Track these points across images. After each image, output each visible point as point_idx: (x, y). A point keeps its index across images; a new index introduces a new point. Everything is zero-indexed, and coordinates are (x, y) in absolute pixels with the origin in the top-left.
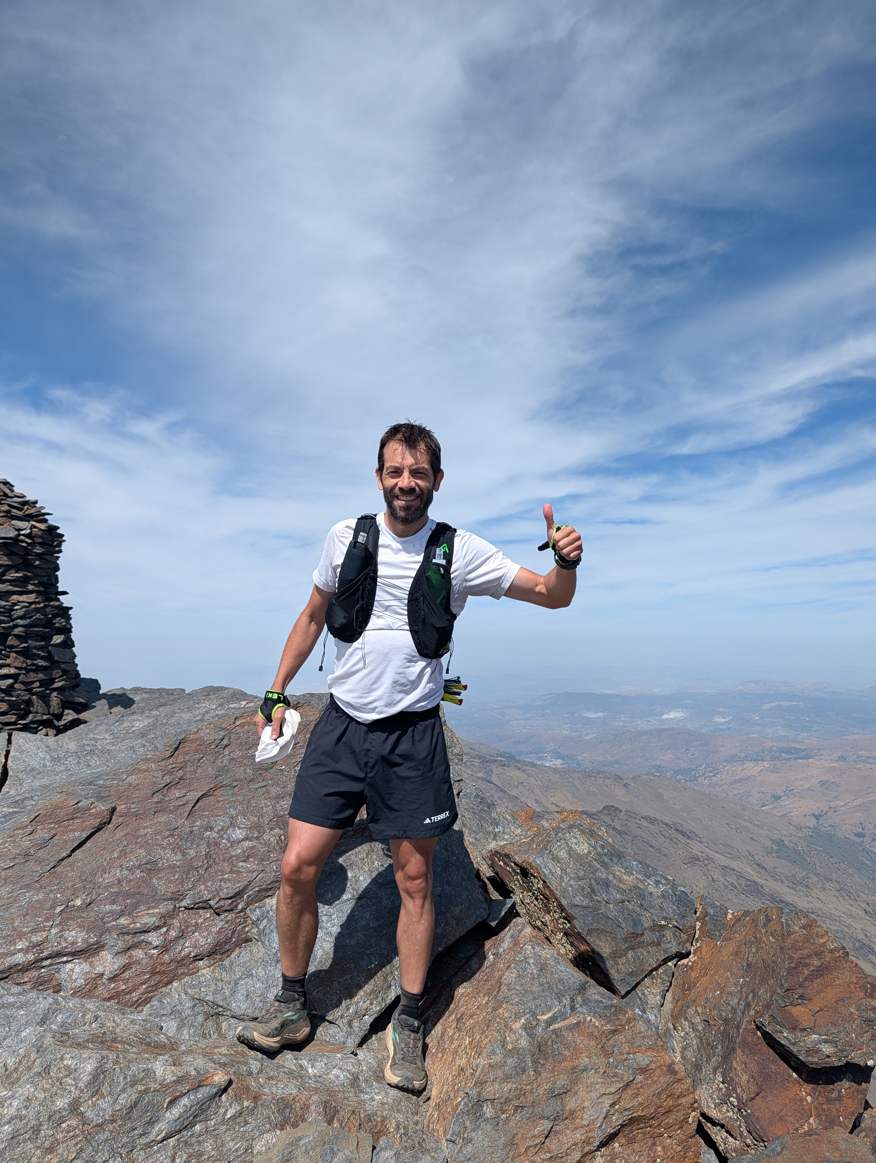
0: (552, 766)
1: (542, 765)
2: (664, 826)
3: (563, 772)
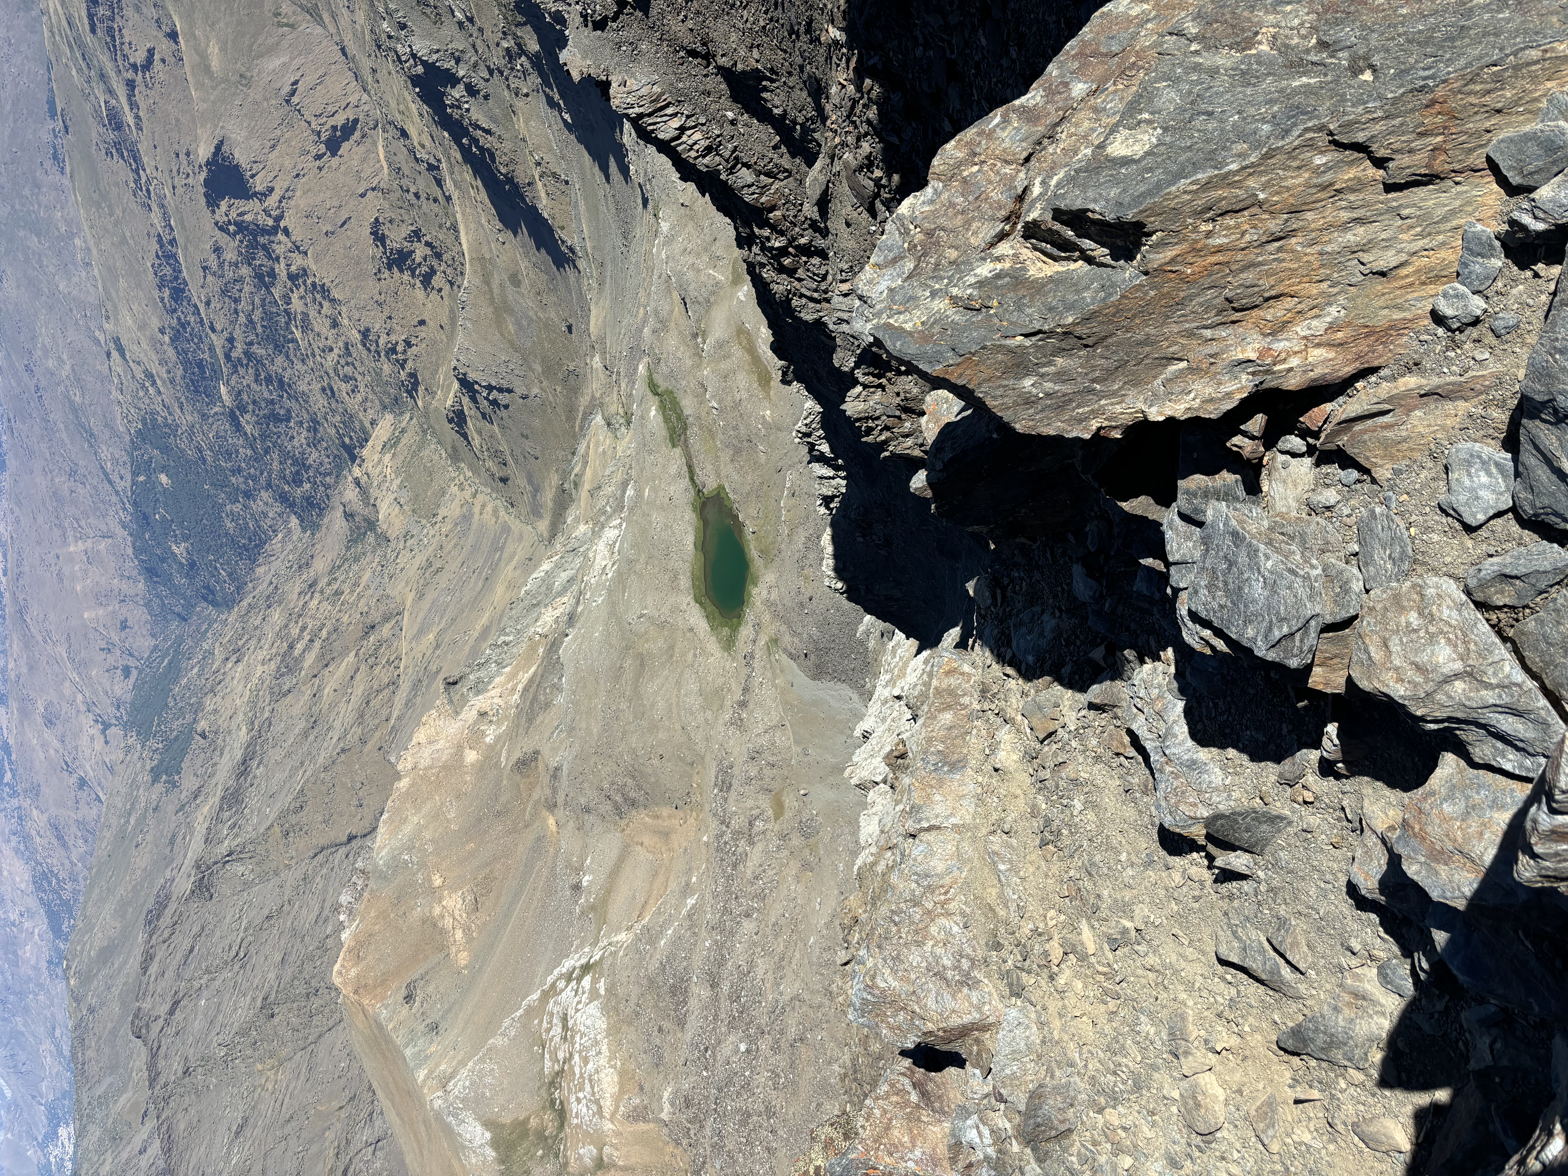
0: (73, 1141)
1: (74, 1160)
2: (154, 936)
3: (81, 1119)
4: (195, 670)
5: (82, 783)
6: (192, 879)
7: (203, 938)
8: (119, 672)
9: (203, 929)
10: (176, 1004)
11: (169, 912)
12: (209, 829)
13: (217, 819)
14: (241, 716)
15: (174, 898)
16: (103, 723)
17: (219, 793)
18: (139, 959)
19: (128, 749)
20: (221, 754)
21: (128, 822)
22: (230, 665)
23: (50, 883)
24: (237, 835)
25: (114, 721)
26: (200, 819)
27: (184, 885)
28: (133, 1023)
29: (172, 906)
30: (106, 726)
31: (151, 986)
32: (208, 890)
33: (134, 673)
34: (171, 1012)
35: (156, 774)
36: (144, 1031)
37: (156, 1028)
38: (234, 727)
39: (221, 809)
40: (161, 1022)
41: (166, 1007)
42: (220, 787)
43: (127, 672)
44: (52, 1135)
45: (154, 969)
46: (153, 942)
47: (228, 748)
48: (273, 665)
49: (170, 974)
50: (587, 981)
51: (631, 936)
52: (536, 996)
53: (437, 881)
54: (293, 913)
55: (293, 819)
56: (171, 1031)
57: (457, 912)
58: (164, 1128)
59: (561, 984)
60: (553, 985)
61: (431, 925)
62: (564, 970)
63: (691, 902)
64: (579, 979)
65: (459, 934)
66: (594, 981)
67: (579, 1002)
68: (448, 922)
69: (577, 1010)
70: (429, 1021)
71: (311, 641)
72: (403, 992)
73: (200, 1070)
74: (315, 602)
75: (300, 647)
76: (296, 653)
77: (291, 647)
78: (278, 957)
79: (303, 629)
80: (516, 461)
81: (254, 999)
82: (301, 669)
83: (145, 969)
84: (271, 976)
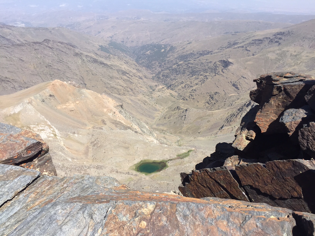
0: (21, 27)
1: (17, 26)
2: (66, 44)
3: (26, 28)
4: (123, 55)
5: (99, 32)
6: (78, 52)
7: (65, 54)
8: (123, 40)
9: (67, 54)
10: (51, 48)
11: (71, 47)
12: (89, 56)
13: (91, 58)
14: (113, 63)
15: (74, 49)
16: (112, 37)
17: (96, 58)
18: (61, 41)
19: (106, 41)
20: (105, 59)
21: (91, 40)
22: (124, 61)
23: (78, 25)
24: (87, 61)
25: (112, 39)
26: (91, 54)
27: (77, 51)
28: (47, 39)
29: (72, 48)
30: (111, 37)
31: (55, 43)
32: (76, 55)
33: (122, 43)
34: (49, 47)
35: (101, 46)
36: (45, 41)
37: (46, 44)
38: (111, 62)
39: (93, 58)
40: (47, 45)
41: (50, 46)
42: (98, 58)
43: (123, 42)
44: (23, 22)
45: (59, 44)
46: (65, 44)
47: (106, 60)
48: (124, 70)
49: (57, 47)
50: (52, 135)
51: (62, 145)
52: (49, 123)
53: (77, 102)
54: (69, 72)
55: (90, 73)
56: (45, 47)
57: (70, 106)
58: (23, 44)
59: (52, 129)
60: (51, 127)
61: (67, 101)
62: (55, 130)
63: (70, 160)
64: (53, 134)
65: (65, 107)
66: (52, 137)
67: (47, 133)
68: (68, 104)
69: (45, 133)
70: (45, 100)
71: (129, 78)
72: (52, 94)
73: (36, 52)
74: (137, 79)
75: (128, 75)
76: (127, 75)
77: (128, 74)
78: (60, 69)
79: (132, 76)
80: (169, 121)
81: (50, 63)
82: (123, 75)
83: (59, 42)
84: (55, 67)
